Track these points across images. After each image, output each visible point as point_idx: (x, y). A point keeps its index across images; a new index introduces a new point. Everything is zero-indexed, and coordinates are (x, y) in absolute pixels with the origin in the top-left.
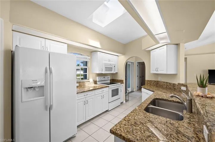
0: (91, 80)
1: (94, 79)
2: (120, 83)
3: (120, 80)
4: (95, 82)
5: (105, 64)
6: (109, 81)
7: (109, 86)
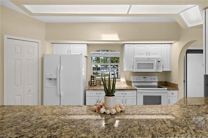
0: (123, 80)
1: (127, 79)
2: (166, 89)
3: (173, 84)
4: (129, 83)
5: (137, 59)
6: (156, 84)
7: (136, 90)
